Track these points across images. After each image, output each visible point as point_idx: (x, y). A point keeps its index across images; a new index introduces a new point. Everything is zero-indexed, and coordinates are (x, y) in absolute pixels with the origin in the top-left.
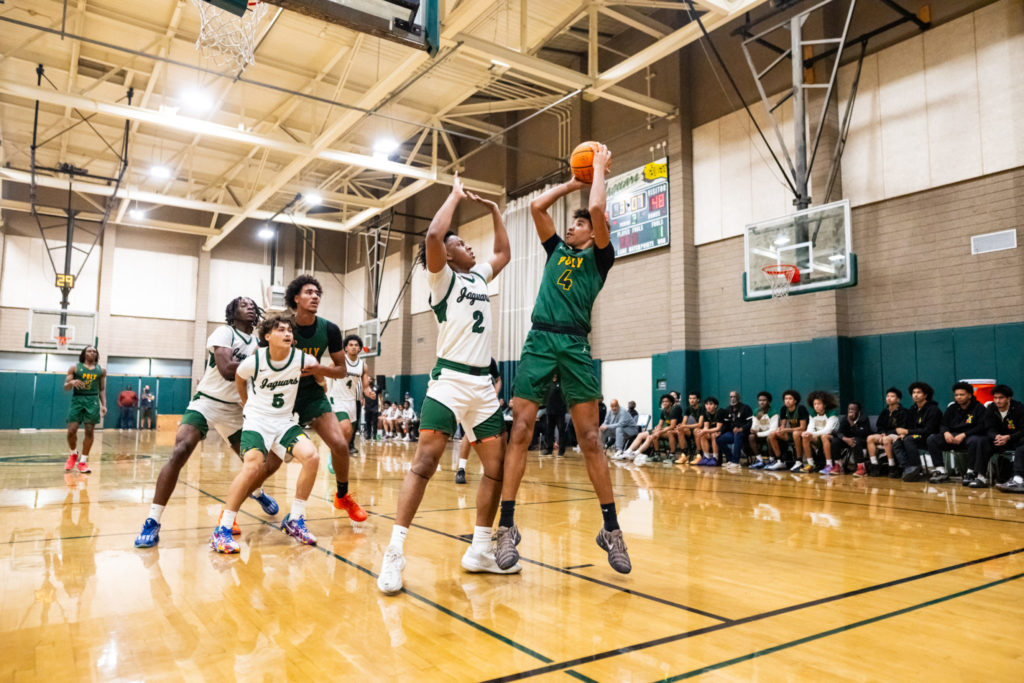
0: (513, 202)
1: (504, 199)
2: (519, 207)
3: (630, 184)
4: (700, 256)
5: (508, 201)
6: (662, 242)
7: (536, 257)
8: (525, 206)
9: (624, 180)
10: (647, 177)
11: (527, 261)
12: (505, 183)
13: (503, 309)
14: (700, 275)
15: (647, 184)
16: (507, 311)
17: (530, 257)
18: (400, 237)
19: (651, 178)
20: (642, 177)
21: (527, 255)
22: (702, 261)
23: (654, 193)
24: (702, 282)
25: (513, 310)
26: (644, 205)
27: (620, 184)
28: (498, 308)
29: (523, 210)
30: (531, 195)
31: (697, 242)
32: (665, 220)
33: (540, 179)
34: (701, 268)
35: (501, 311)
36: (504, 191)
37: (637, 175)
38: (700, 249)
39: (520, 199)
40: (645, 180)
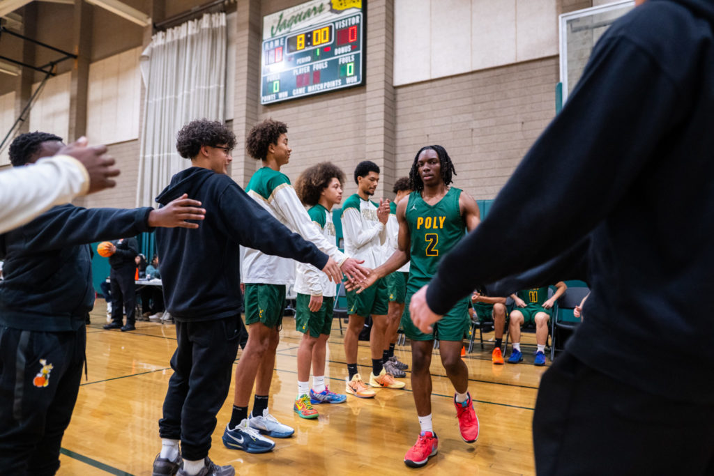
0: (160, 34)
1: (150, 31)
2: (169, 39)
3: (312, 16)
4: (399, 98)
5: (155, 33)
6: (352, 80)
7: (188, 96)
8: (176, 38)
9: (305, 10)
10: (334, 7)
11: (176, 100)
12: (151, 14)
13: (144, 154)
14: (399, 120)
15: (335, 16)
16: (148, 156)
17: (180, 95)
18: (14, 72)
19: (338, 9)
20: (328, 7)
21: (176, 93)
22: (400, 105)
23: (344, 25)
24: (400, 127)
25: (156, 155)
26: (330, 40)
27: (300, 16)
28: (138, 154)
29: (173, 42)
30: (184, 26)
31: (397, 82)
32: (357, 56)
33: (197, 8)
34: (399, 113)
35: (141, 156)
36: (150, 22)
37: (322, 5)
38: (399, 91)
39: (169, 31)
40: (332, 10)
